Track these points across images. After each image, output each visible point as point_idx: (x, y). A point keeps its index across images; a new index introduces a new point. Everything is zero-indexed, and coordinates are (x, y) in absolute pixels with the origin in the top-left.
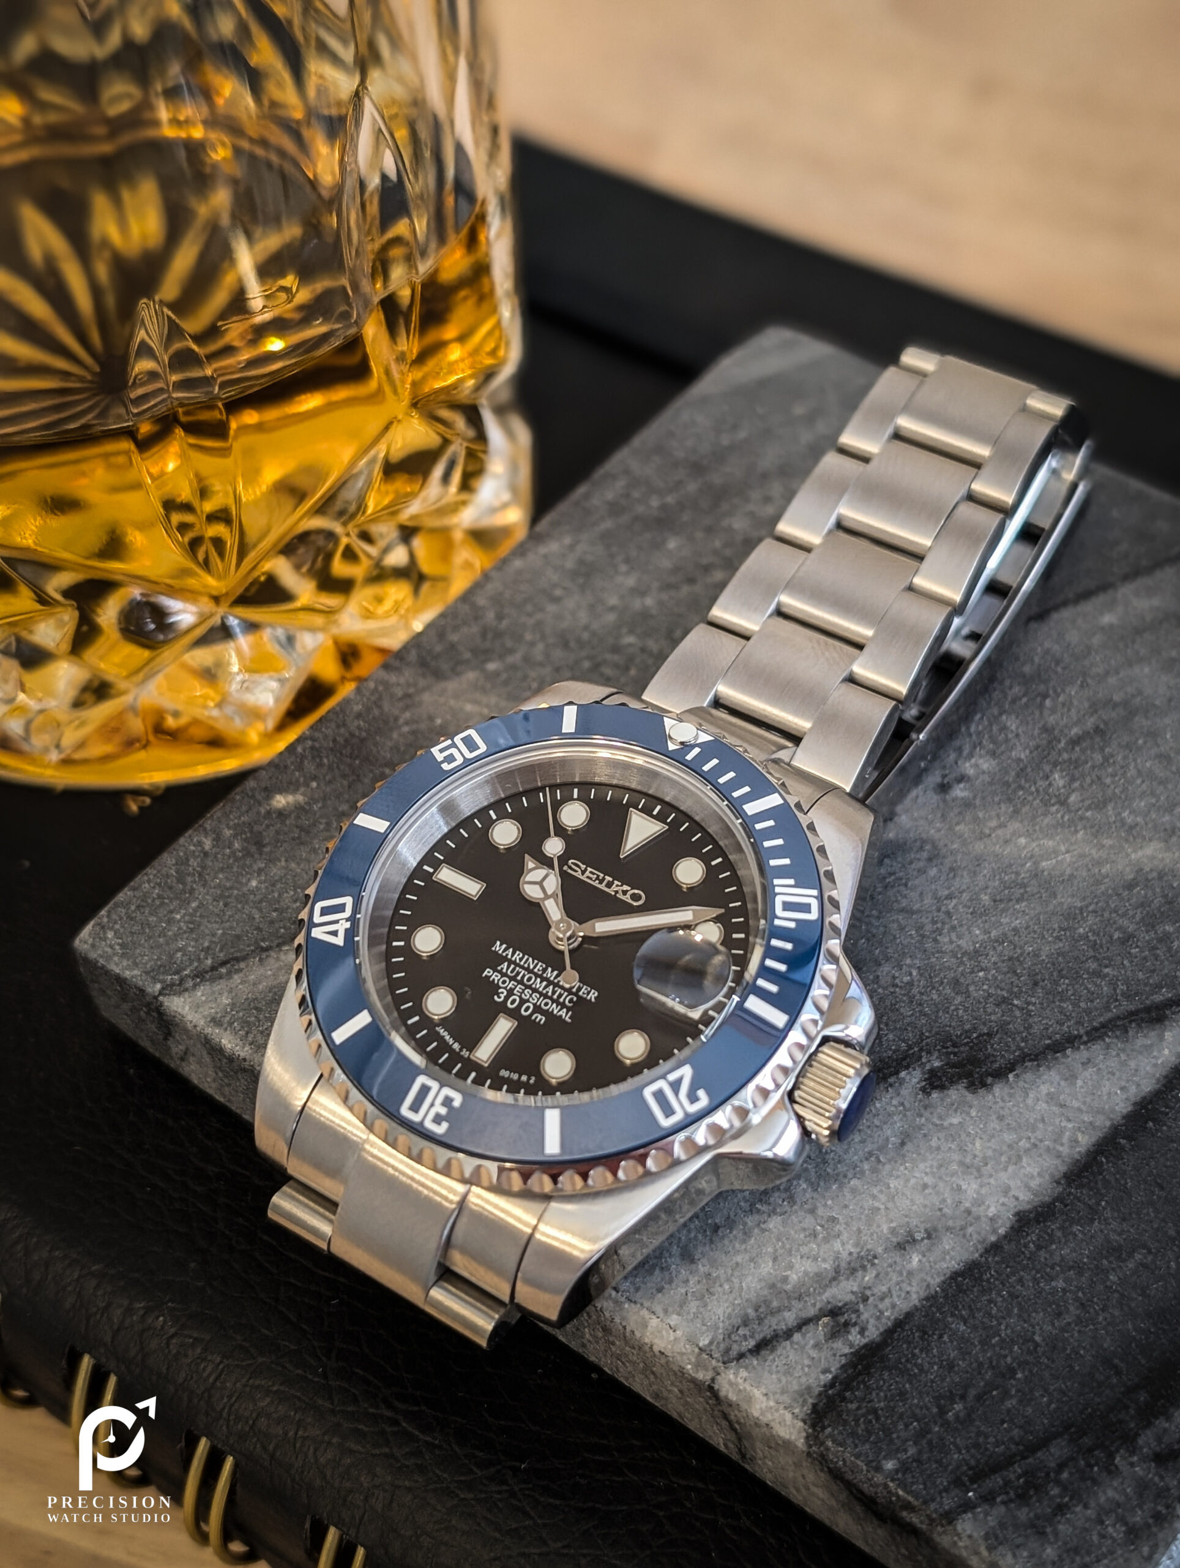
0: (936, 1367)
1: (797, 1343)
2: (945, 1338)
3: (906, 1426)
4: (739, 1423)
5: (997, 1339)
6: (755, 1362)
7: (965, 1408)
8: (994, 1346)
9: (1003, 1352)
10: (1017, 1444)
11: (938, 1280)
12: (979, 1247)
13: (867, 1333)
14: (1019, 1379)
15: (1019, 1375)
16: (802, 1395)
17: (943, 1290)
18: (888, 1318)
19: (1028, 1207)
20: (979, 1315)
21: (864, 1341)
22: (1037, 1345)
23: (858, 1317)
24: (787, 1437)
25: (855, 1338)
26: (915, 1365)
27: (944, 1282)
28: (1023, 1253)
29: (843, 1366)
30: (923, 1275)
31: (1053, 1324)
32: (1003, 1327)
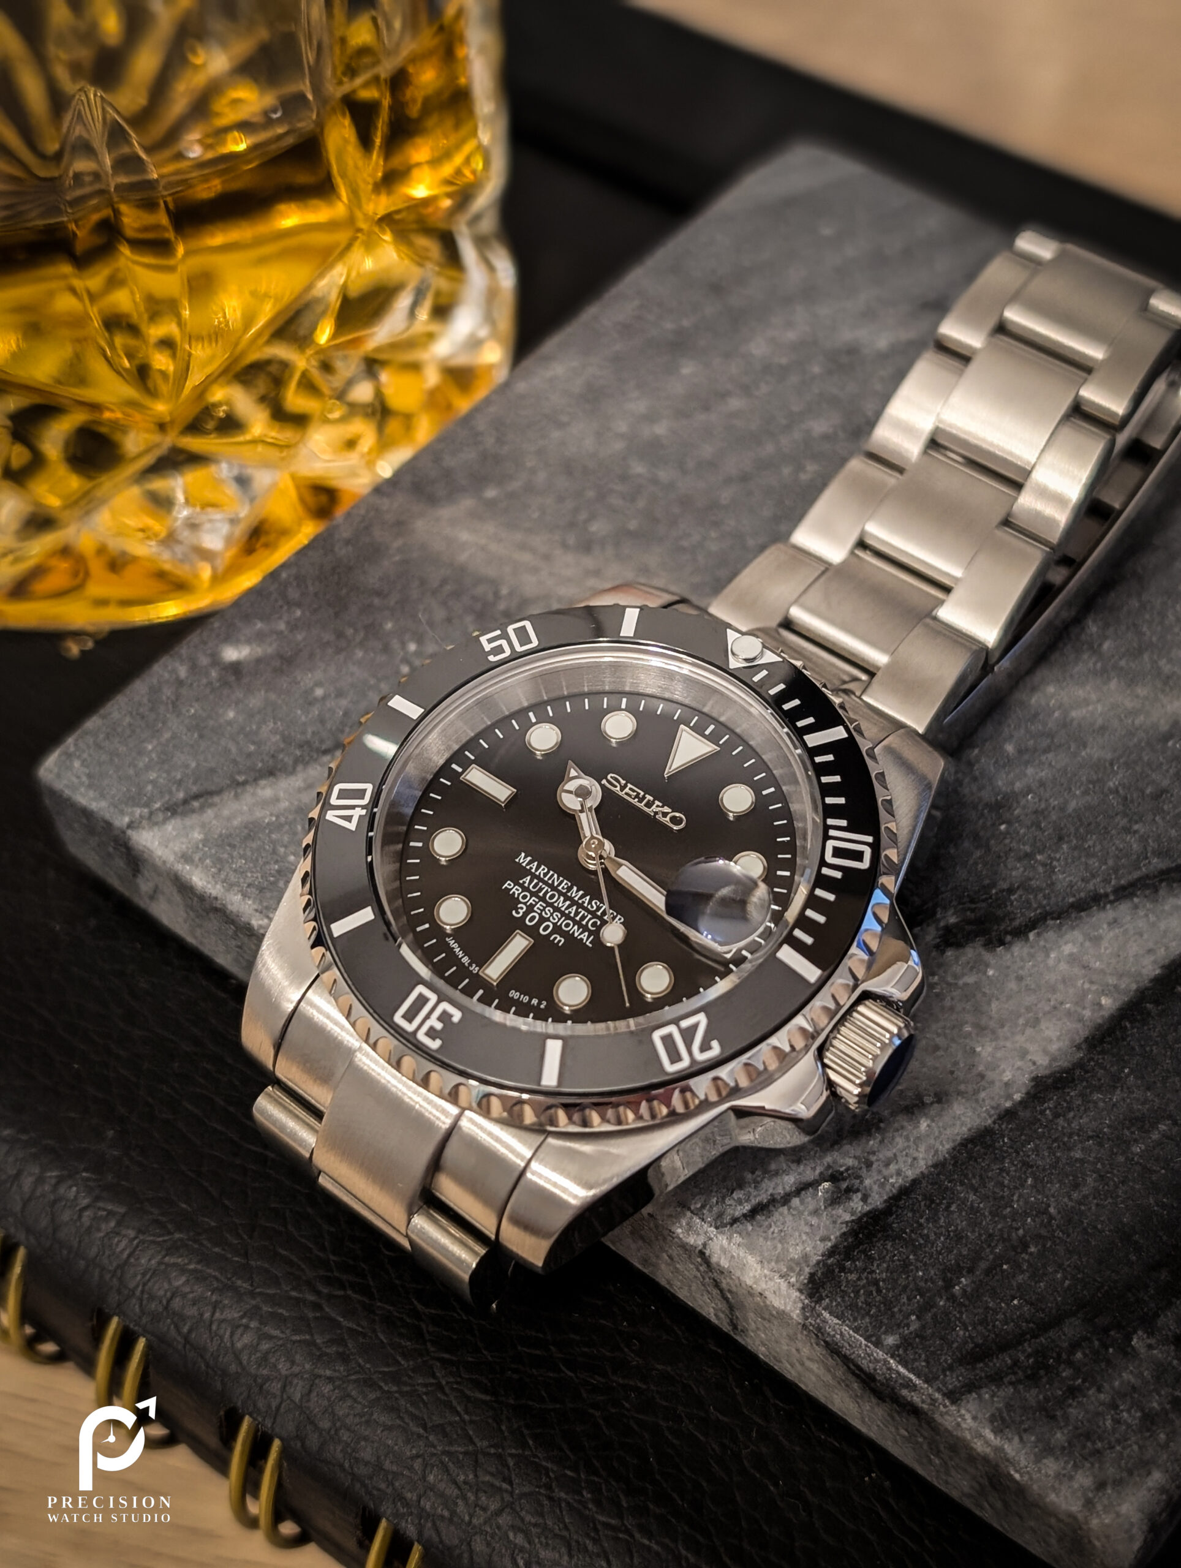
0: (942, 1239)
1: (795, 1209)
2: (953, 1208)
3: (909, 1299)
4: (730, 1291)
5: (1009, 1210)
6: (750, 1228)
7: (973, 1282)
8: (1005, 1217)
9: (1014, 1225)
10: (1028, 1322)
11: (948, 1146)
12: (992, 1112)
13: (870, 1200)
14: (1031, 1254)
15: (1032, 1249)
16: (798, 1264)
17: (954, 1157)
18: (893, 1185)
19: (1047, 1072)
20: (991, 1185)
21: (867, 1208)
22: (1051, 1218)
23: (862, 1182)
24: (782, 1308)
25: (857, 1205)
26: (921, 1236)
27: (954, 1149)
28: (1039, 1120)
29: (844, 1234)
30: (932, 1141)
31: (1070, 1197)
32: (1015, 1198)
